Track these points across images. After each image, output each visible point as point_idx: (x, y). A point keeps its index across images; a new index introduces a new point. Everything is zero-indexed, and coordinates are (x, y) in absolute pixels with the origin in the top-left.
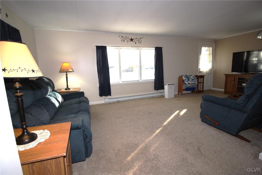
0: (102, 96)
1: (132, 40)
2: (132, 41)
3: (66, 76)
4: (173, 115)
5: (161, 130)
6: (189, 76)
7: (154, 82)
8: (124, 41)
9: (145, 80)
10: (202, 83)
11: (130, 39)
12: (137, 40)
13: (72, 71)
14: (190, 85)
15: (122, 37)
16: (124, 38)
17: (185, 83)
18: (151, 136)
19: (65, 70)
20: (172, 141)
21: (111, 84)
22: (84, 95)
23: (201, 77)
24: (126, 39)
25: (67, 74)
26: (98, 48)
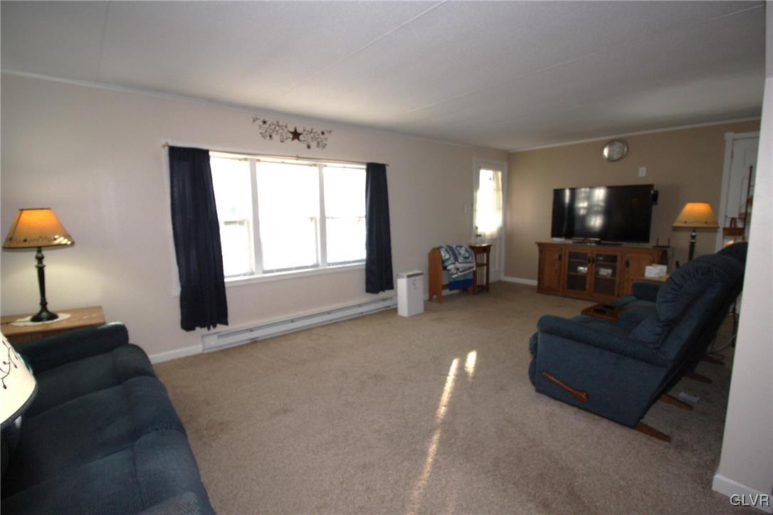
0: (194, 329)
1: (296, 135)
2: (296, 141)
3: (36, 263)
4: (447, 375)
5: (442, 443)
6: (456, 248)
7: (364, 267)
8: (271, 136)
9: (336, 264)
10: (485, 268)
11: (292, 133)
12: (312, 138)
13: (69, 243)
14: (460, 274)
15: (265, 122)
16: (273, 127)
17: (449, 268)
18: (421, 473)
19: (31, 241)
20: (491, 478)
21: (228, 282)
22: (127, 338)
23: (481, 251)
24: (277, 131)
25: (40, 255)
26: (177, 155)
